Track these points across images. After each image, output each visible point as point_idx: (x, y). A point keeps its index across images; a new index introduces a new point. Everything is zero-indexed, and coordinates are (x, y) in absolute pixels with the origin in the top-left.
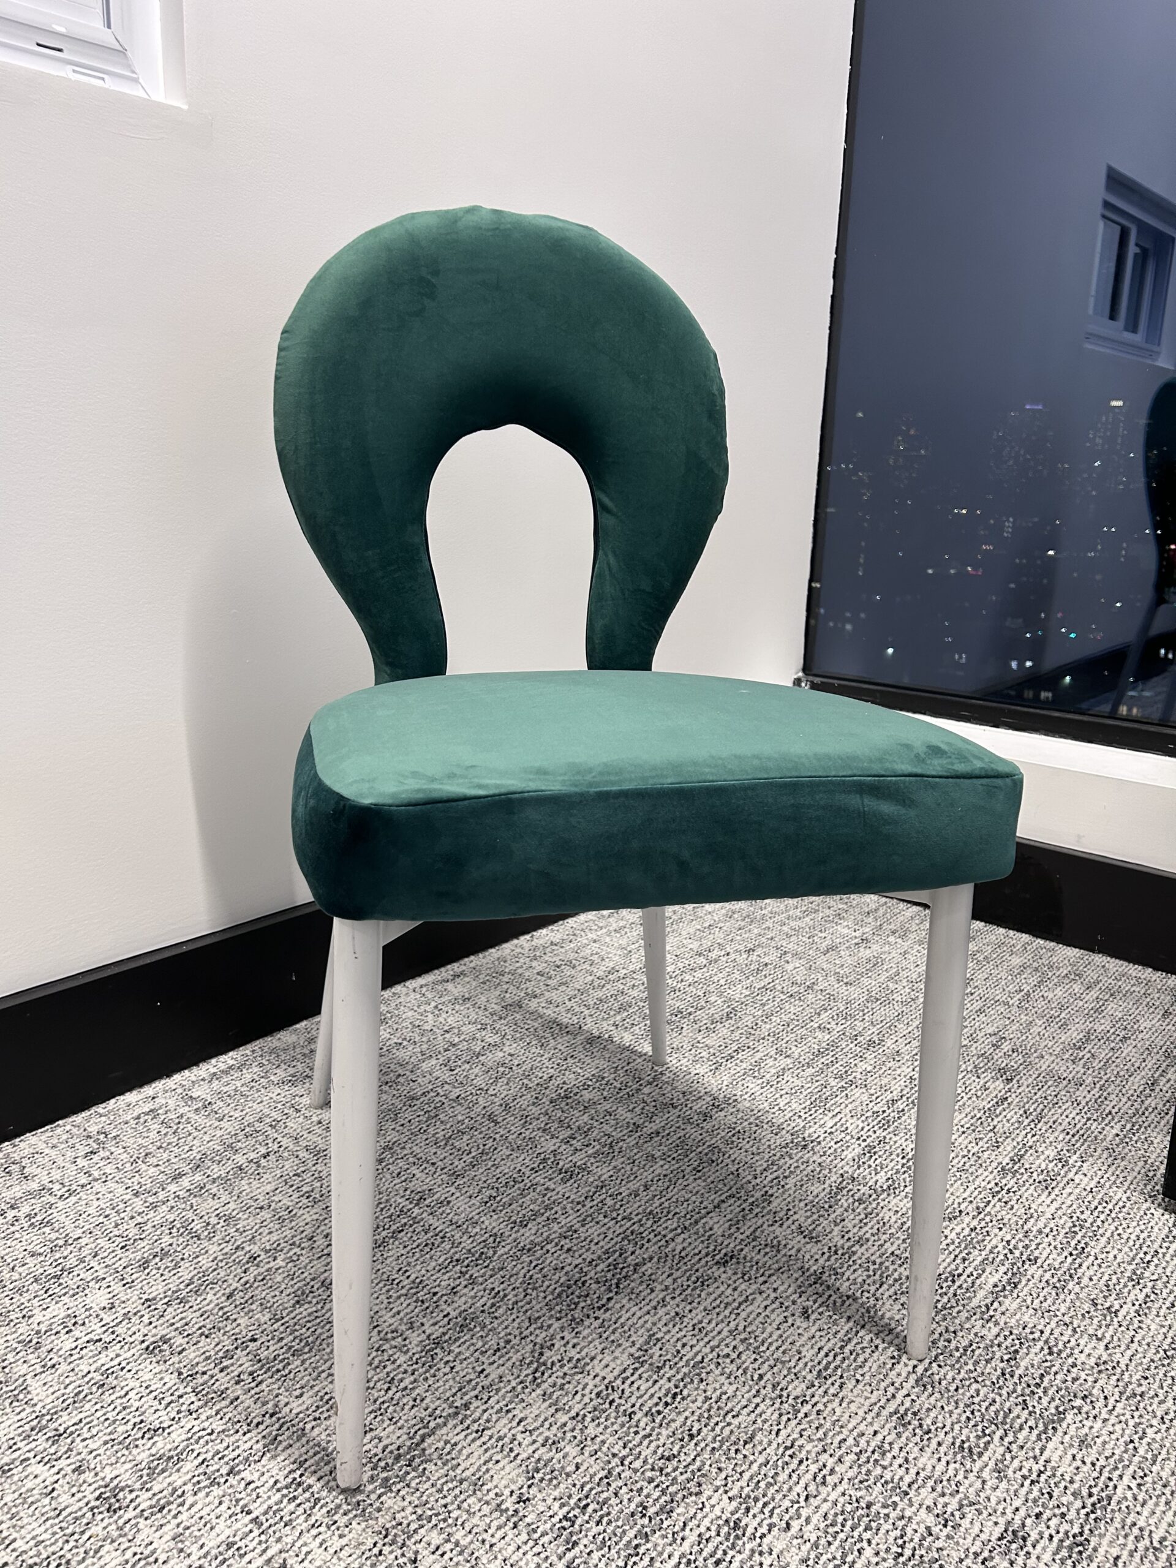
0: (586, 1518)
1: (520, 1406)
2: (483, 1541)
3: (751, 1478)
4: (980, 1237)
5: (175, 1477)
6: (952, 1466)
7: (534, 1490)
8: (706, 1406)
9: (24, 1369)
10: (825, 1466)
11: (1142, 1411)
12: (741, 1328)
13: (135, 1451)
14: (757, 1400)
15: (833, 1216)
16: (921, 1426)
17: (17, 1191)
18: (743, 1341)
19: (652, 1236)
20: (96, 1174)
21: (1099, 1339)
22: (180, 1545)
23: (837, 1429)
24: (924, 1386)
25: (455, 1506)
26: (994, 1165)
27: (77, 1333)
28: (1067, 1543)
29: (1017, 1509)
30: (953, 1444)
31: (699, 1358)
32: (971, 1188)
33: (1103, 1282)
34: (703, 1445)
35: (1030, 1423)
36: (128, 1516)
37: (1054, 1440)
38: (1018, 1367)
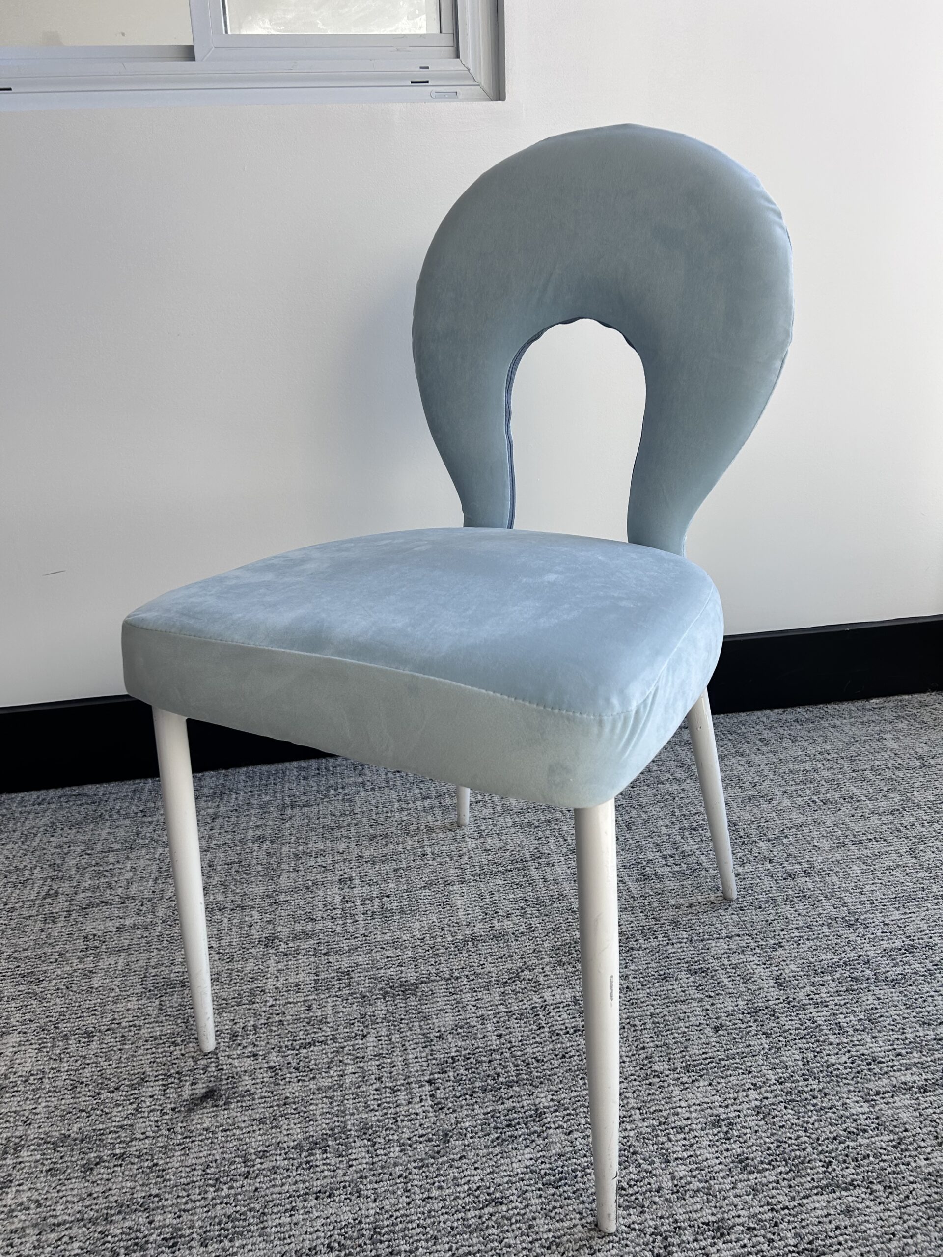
0: (463, 1064)
1: (485, 992)
2: (404, 1045)
4: (936, 1047)
5: (301, 944)
6: (720, 1167)
7: (449, 1036)
10: (630, 1116)
11: (932, 1222)
13: (296, 925)
16: (726, 1133)
20: (391, 783)
22: (278, 974)
25: (406, 1022)
27: (319, 860)
29: (739, 1216)
30: (738, 1155)
35: (815, 1177)
36: (270, 951)
37: (825, 1197)
38: (853, 1141)
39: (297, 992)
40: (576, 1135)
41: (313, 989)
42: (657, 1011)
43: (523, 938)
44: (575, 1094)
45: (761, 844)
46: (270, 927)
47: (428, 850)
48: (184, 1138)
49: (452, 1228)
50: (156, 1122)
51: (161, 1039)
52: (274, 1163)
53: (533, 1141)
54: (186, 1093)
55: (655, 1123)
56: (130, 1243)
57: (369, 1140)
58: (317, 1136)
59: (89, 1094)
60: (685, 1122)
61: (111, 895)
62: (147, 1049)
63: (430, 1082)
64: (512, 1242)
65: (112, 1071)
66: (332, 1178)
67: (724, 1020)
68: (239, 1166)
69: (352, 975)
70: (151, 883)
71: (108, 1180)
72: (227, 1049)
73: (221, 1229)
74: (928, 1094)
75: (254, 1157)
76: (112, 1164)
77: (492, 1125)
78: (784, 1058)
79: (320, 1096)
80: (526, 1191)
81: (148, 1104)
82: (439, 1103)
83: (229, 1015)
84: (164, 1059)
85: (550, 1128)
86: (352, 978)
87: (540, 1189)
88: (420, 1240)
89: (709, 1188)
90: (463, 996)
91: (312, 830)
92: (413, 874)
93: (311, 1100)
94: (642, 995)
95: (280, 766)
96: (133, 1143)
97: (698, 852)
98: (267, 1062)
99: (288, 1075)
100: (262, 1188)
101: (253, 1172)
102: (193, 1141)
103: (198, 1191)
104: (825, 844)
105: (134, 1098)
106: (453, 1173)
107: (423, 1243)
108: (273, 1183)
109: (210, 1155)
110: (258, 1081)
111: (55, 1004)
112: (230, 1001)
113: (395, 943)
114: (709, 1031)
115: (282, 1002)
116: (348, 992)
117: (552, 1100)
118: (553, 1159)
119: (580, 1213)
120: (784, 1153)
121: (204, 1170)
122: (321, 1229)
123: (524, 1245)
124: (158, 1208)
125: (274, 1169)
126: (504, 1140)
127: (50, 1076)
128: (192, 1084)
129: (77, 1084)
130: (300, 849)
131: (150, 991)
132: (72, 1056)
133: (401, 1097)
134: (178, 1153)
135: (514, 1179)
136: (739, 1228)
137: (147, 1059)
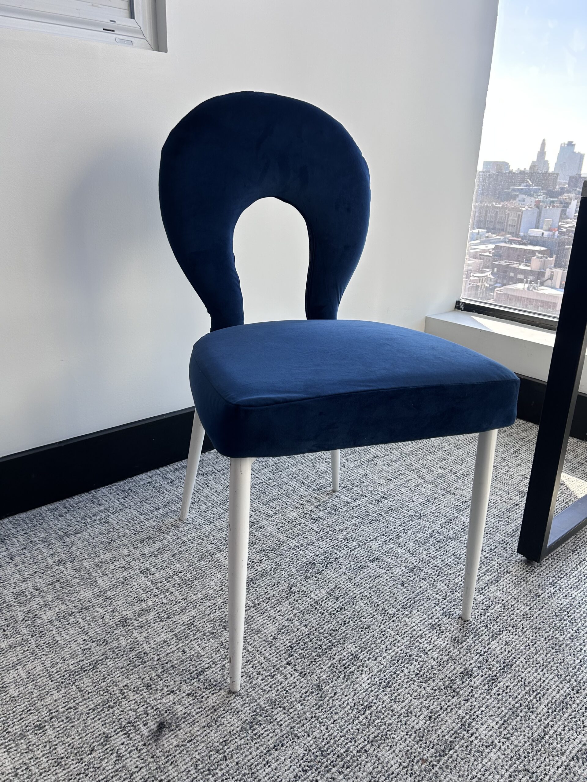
0: (298, 647)
1: (280, 606)
2: (258, 651)
3: (365, 641)
4: (488, 561)
5: (147, 617)
6: (449, 645)
7: (279, 636)
8: (353, 614)
9: (96, 574)
10: (396, 640)
11: (537, 634)
12: (374, 587)
13: (134, 607)
14: (375, 613)
15: (425, 547)
16: (440, 630)
17: (96, 509)
18: (373, 592)
19: (345, 548)
20: (126, 505)
21: (527, 605)
22: (147, 640)
23: (405, 627)
24: (446, 616)
26: (505, 532)
27: (115, 564)
28: (489, 678)
29: (471, 664)
30: (452, 638)
31: (355, 595)
32: (491, 540)
33: (538, 583)
34: (349, 627)
35: (486, 634)
36: (130, 628)
37: (495, 641)
38: (488, 612)
39: (169, 646)
40: (379, 659)
41: (177, 641)
42: (371, 585)
43: (278, 571)
45: (355, 489)
46: (116, 614)
47: (185, 539)
48: (167, 757)
49: (358, 730)
50: (139, 757)
51: (98, 708)
52: (236, 744)
53: (362, 670)
54: (145, 731)
55: (409, 638)
57: (280, 707)
58: (249, 719)
59: (74, 762)
60: (420, 632)
62: (93, 719)
63: (289, 664)
64: (390, 721)
65: (78, 742)
66: (276, 736)
68: (215, 756)
72: (151, 696)
74: (500, 582)
75: (221, 747)
77: (337, 671)
78: (438, 587)
79: (233, 697)
80: (378, 695)
81: (124, 749)
82: (301, 673)
83: (134, 675)
84: (111, 719)
85: (365, 661)
86: (196, 625)
87: (383, 691)
88: (347, 743)
89: (451, 657)
90: (270, 612)
91: (95, 547)
92: (185, 555)
93: (229, 701)
94: (358, 579)
95: (34, 511)
96: (134, 776)
98: (184, 692)
99: (204, 694)
100: (240, 760)
101: (228, 754)
102: (174, 757)
104: (382, 481)
105: (111, 750)
107: (350, 744)
108: (244, 755)
109: (192, 758)
110: (187, 705)
112: (128, 667)
113: (206, 597)
114: (399, 586)
115: (163, 655)
116: (200, 634)
117: (356, 647)
118: (378, 674)
119: (408, 694)
121: (196, 769)
122: (291, 764)
123: (397, 720)
125: (239, 747)
126: (348, 676)
127: (33, 764)
128: (144, 725)
129: (59, 761)
130: (97, 560)
131: (62, 683)
132: (38, 746)
133: (279, 678)
134: (170, 768)
135: (368, 693)
136: (475, 669)
137: (98, 724)
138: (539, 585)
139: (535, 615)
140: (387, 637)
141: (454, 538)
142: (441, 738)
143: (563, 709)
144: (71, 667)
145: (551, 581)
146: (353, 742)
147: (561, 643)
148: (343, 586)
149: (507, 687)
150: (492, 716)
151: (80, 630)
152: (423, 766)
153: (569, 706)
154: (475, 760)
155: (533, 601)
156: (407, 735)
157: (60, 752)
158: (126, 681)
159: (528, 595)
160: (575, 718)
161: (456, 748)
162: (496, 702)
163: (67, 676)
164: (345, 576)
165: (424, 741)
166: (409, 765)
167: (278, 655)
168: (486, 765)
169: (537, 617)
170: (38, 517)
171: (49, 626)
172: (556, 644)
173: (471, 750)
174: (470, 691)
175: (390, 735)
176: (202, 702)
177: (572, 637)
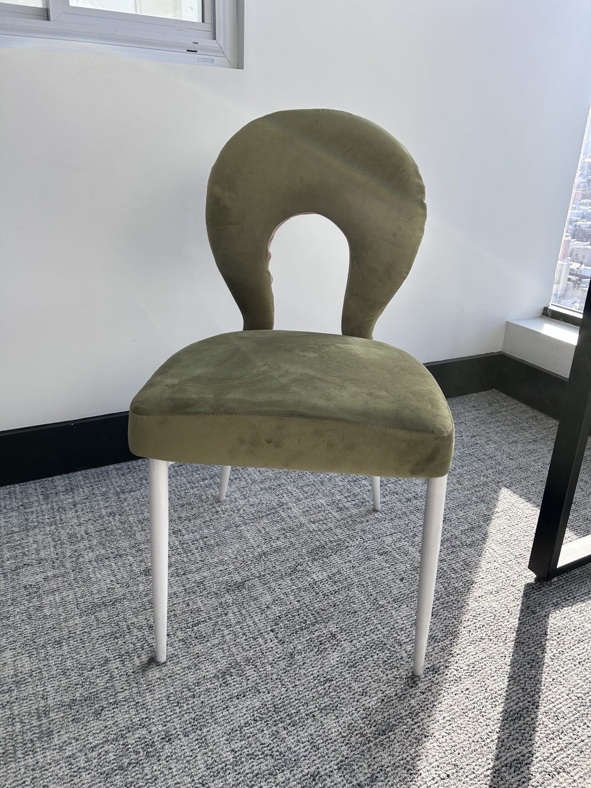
0: (285, 618)
1: (281, 580)
2: (250, 615)
7: (272, 606)
8: (345, 598)
10: (377, 628)
12: (373, 578)
18: (371, 582)
19: (359, 538)
23: (389, 618)
31: (352, 582)
34: (337, 609)
39: (177, 598)
41: (185, 594)
42: (371, 576)
43: (291, 549)
44: (347, 623)
45: (389, 485)
46: (143, 564)
47: (219, 509)
48: (148, 686)
49: (313, 697)
50: (126, 681)
51: (106, 637)
52: (206, 687)
53: (335, 649)
54: (137, 662)
55: (389, 629)
56: (143, 745)
57: (253, 665)
58: (224, 669)
59: (76, 675)
60: (403, 626)
61: (28, 559)
62: (101, 644)
63: (272, 631)
64: (344, 696)
65: (84, 660)
66: (241, 687)
67: (403, 575)
68: (187, 693)
69: (205, 583)
70: (52, 549)
71: (112, 717)
73: (192, 726)
75: (193, 687)
76: (111, 708)
77: (313, 645)
79: (216, 649)
80: (342, 672)
81: (117, 672)
82: (281, 640)
83: (142, 616)
84: (114, 647)
85: (341, 641)
86: (205, 585)
87: (348, 670)
88: (300, 706)
91: (143, 505)
92: (215, 523)
93: (212, 652)
94: (361, 569)
95: (103, 468)
96: (118, 694)
97: (361, 493)
99: (193, 642)
100: (205, 701)
101: (197, 694)
102: (154, 686)
103: (170, 711)
105: (106, 671)
106: (303, 671)
107: (302, 707)
108: (210, 697)
109: (167, 691)
110: (177, 648)
111: (26, 629)
112: (139, 609)
114: (398, 581)
116: (206, 593)
117: (337, 628)
118: (348, 655)
119: (371, 676)
120: (449, 630)
121: (168, 699)
122: (246, 713)
123: (351, 696)
124: (150, 724)
125: (208, 690)
126: (321, 651)
127: (45, 669)
128: (138, 657)
129: (65, 671)
130: (140, 517)
131: (85, 611)
132: (54, 656)
133: (260, 641)
134: (148, 694)
135: (334, 668)
136: (442, 667)
137: (103, 649)
138: (540, 603)
139: (523, 630)
140: (369, 624)
141: (470, 546)
142: (386, 719)
143: (515, 719)
144: (95, 600)
145: (555, 601)
146: (305, 707)
147: (539, 660)
148: (345, 573)
149: (468, 689)
150: (442, 711)
151: (110, 572)
152: (360, 739)
153: (522, 718)
154: (410, 745)
155: (527, 617)
156: (356, 710)
157: (68, 665)
158: (135, 620)
159: (525, 611)
160: (524, 730)
161: (396, 731)
162: (452, 700)
163: (90, 607)
164: (349, 564)
165: (369, 719)
166: (347, 735)
167: (265, 622)
168: (419, 751)
169: (524, 632)
170: (105, 474)
171: (88, 565)
172: (533, 660)
173: (409, 736)
174: (429, 685)
175: (340, 707)
176: (189, 647)
177: (553, 657)
